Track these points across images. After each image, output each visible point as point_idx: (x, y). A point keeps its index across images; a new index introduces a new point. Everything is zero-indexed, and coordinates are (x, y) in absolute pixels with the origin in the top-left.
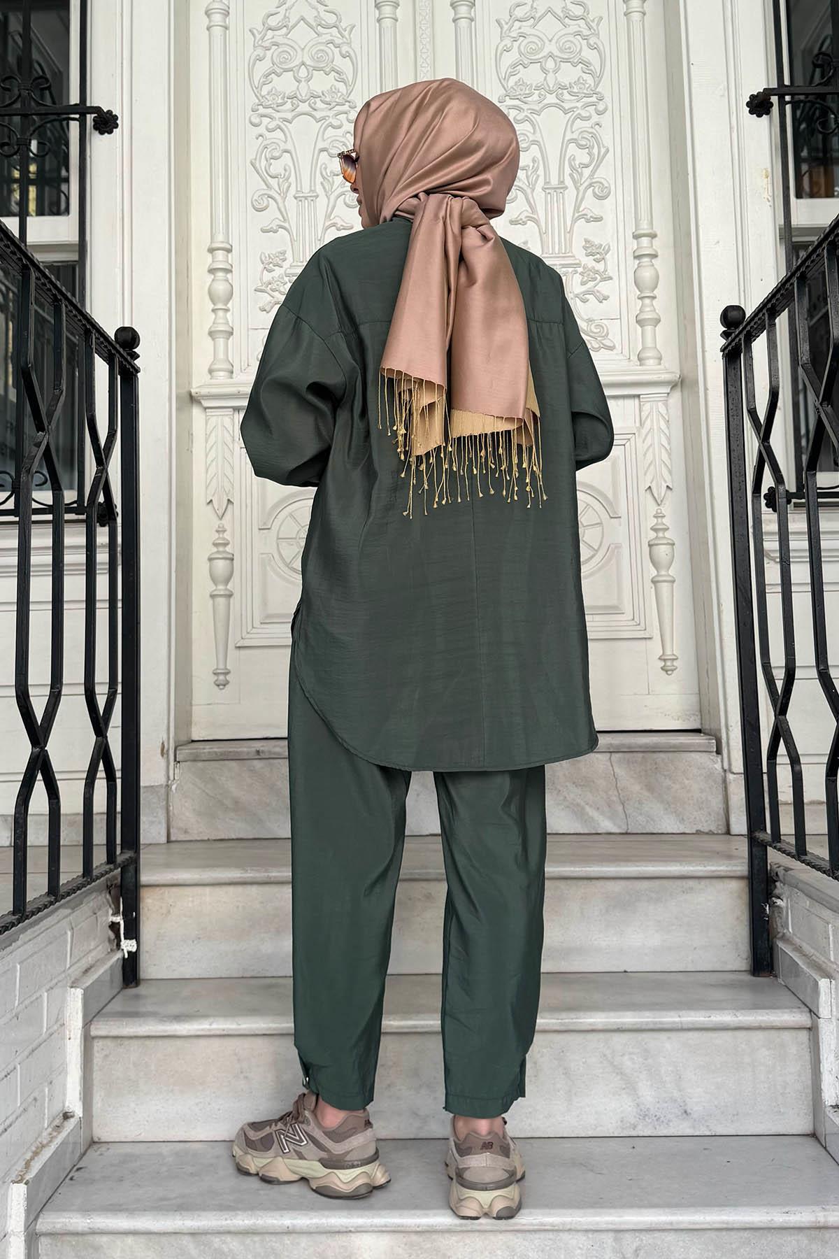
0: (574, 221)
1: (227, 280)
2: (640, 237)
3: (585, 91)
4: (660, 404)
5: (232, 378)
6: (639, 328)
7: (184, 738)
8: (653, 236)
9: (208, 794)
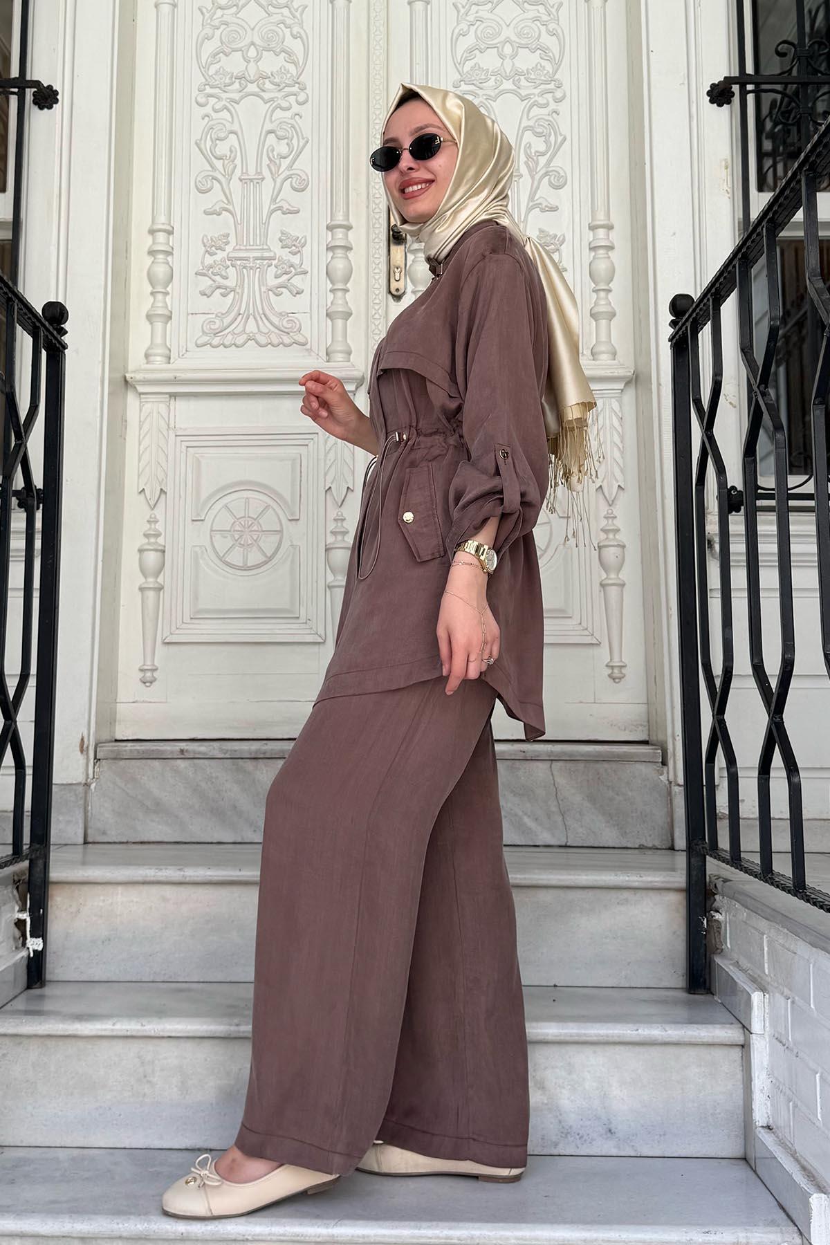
0: (529, 210)
1: (168, 263)
2: (596, 228)
3: (543, 78)
4: (613, 400)
5: (169, 363)
6: (594, 323)
7: (105, 736)
8: (610, 228)
9: (127, 794)
